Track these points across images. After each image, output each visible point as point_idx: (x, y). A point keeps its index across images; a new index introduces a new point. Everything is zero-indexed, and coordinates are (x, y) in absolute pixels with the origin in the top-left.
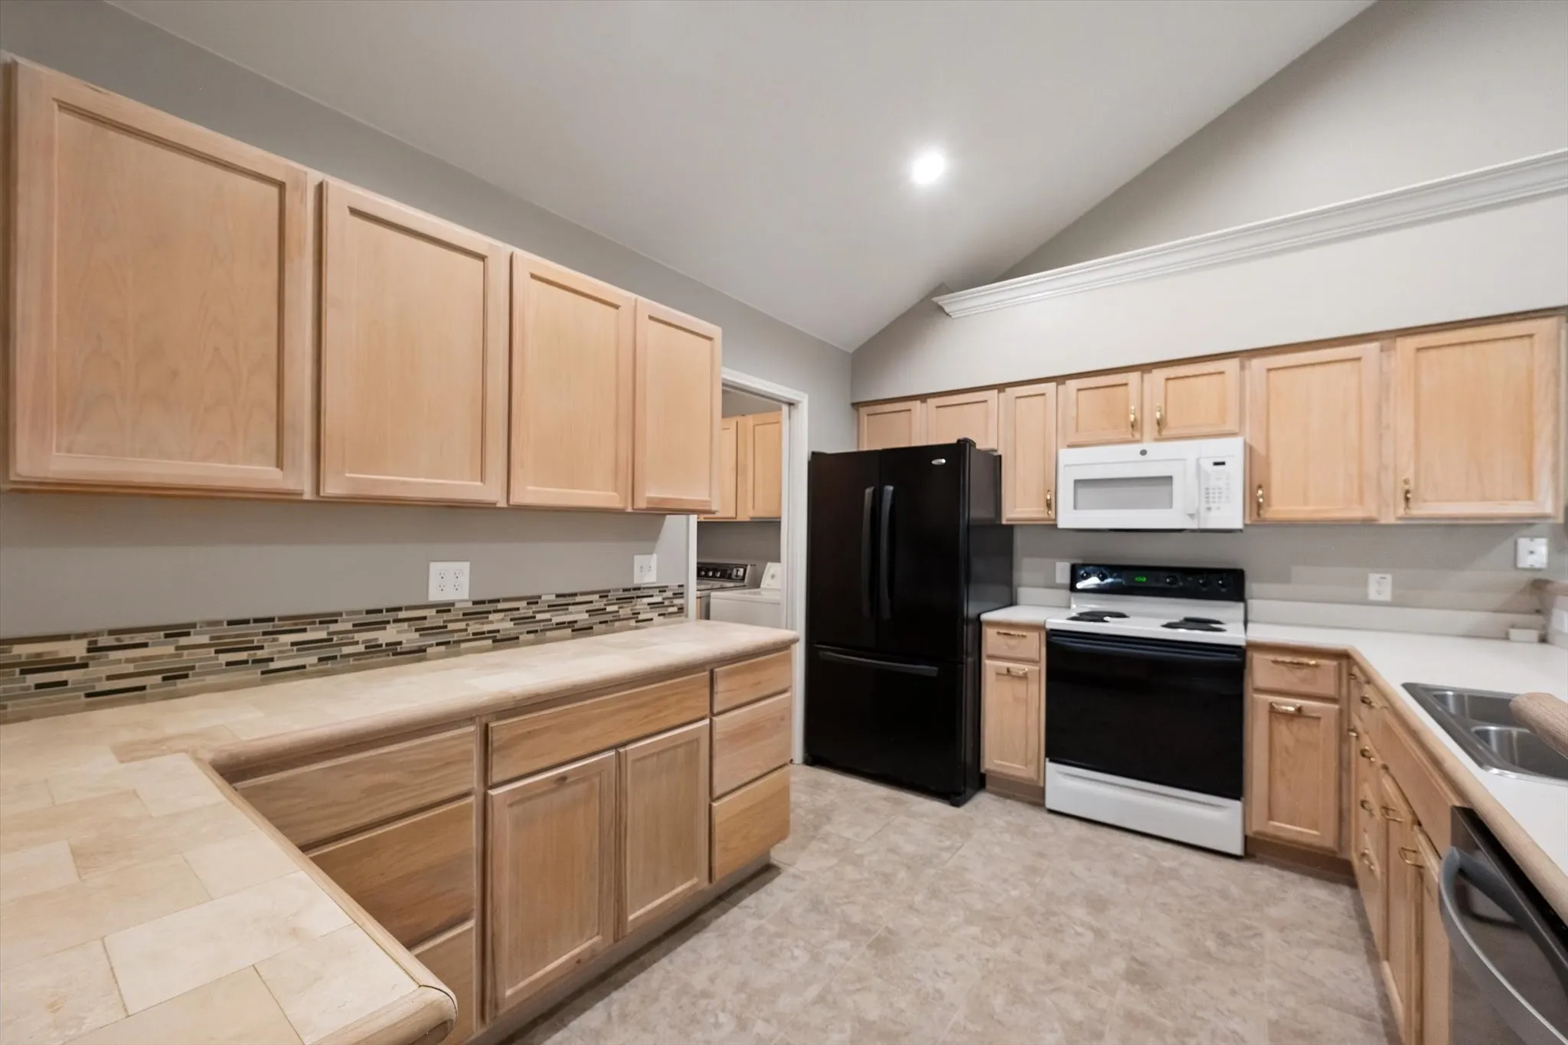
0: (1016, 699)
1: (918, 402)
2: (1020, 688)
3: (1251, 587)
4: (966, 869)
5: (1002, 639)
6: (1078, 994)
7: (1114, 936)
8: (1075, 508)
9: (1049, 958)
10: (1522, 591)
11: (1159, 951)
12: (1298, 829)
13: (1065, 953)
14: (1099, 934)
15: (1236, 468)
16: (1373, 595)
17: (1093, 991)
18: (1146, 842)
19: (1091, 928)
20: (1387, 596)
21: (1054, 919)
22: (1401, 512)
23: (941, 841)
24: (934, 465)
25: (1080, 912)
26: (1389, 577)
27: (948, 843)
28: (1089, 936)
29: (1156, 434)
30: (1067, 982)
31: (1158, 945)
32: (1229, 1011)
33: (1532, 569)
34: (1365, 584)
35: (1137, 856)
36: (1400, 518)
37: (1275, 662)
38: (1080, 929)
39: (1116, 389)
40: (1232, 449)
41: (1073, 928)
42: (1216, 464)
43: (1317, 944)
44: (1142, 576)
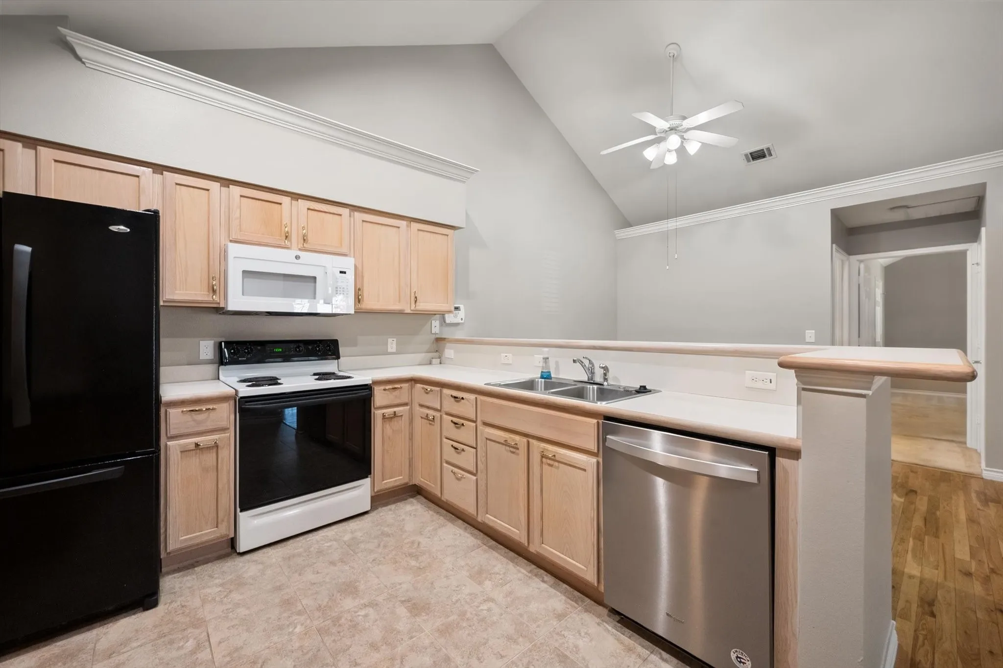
0: (205, 470)
1: (20, 145)
2: (209, 458)
3: (342, 350)
4: (237, 649)
5: (188, 417)
6: (412, 649)
7: (380, 599)
8: (243, 294)
9: (374, 647)
10: (433, 343)
11: (404, 586)
12: (394, 479)
13: (376, 634)
14: (373, 604)
15: (350, 276)
16: (390, 350)
17: (414, 639)
18: (321, 533)
19: (365, 606)
20: (394, 350)
21: (343, 621)
22: (413, 308)
23: (179, 648)
24: (110, 229)
25: (349, 603)
26: (395, 339)
27: (190, 644)
28: (370, 611)
29: (300, 246)
30: (399, 649)
31: (400, 584)
32: (457, 587)
33: (436, 334)
34: (387, 344)
35: (328, 544)
36: (412, 310)
37: (385, 390)
38: (362, 613)
39: (273, 204)
40: (348, 264)
41: (359, 615)
42: (341, 272)
43: (435, 530)
44: (279, 348)
